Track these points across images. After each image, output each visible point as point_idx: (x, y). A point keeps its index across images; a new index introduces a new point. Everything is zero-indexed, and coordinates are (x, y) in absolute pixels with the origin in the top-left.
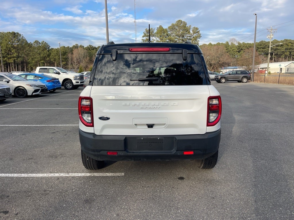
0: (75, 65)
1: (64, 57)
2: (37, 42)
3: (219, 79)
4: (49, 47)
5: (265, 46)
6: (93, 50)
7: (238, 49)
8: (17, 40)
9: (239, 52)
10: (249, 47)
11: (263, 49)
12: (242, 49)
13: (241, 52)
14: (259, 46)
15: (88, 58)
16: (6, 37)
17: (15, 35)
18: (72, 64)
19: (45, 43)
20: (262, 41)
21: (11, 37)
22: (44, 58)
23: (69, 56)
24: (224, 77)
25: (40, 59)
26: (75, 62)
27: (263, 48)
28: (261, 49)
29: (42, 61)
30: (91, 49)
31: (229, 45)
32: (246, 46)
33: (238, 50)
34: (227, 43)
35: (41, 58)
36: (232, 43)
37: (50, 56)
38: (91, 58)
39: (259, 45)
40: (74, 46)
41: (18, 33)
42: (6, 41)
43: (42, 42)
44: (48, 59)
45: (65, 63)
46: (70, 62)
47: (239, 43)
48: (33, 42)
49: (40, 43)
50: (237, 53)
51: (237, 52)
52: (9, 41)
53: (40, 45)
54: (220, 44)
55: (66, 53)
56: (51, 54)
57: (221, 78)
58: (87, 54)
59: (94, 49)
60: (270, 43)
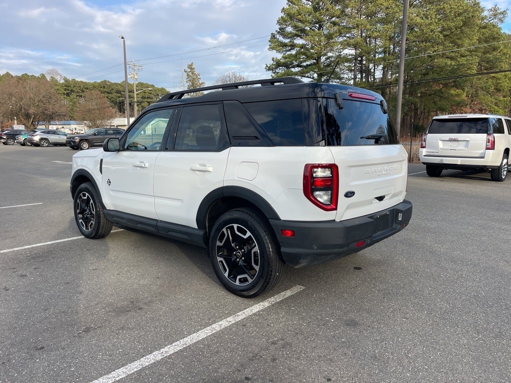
3: (77, 144)
5: (110, 89)
7: (65, 90)
9: (68, 95)
10: (85, 88)
11: (108, 95)
12: (72, 91)
13: (72, 96)
14: (101, 89)
20: (105, 81)
24: (86, 140)
27: (108, 93)
28: (106, 93)
31: (48, 81)
32: (80, 87)
33: (66, 92)
34: (43, 76)
36: (51, 77)
39: (101, 87)
47: (66, 80)
50: (65, 96)
51: (64, 94)
54: (28, 76)
57: (81, 140)
60: (135, 86)
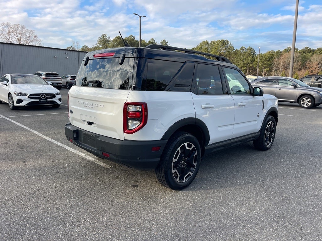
0: (279, 71)
1: (268, 63)
2: (243, 48)
4: (254, 53)
6: (309, 53)
8: (225, 47)
15: (300, 63)
16: (216, 45)
17: (224, 42)
18: (277, 71)
19: (251, 48)
21: (220, 45)
22: (247, 65)
23: (275, 61)
25: (243, 66)
26: (281, 68)
29: (245, 68)
30: (307, 52)
35: (244, 64)
37: (254, 62)
38: (304, 63)
40: (286, 49)
41: (227, 41)
42: (215, 48)
43: (248, 48)
44: (251, 65)
45: (269, 69)
46: (274, 68)
48: (239, 49)
49: (246, 49)
52: (218, 49)
53: (246, 51)
55: (272, 58)
56: (255, 60)
58: (300, 58)
59: (311, 51)
